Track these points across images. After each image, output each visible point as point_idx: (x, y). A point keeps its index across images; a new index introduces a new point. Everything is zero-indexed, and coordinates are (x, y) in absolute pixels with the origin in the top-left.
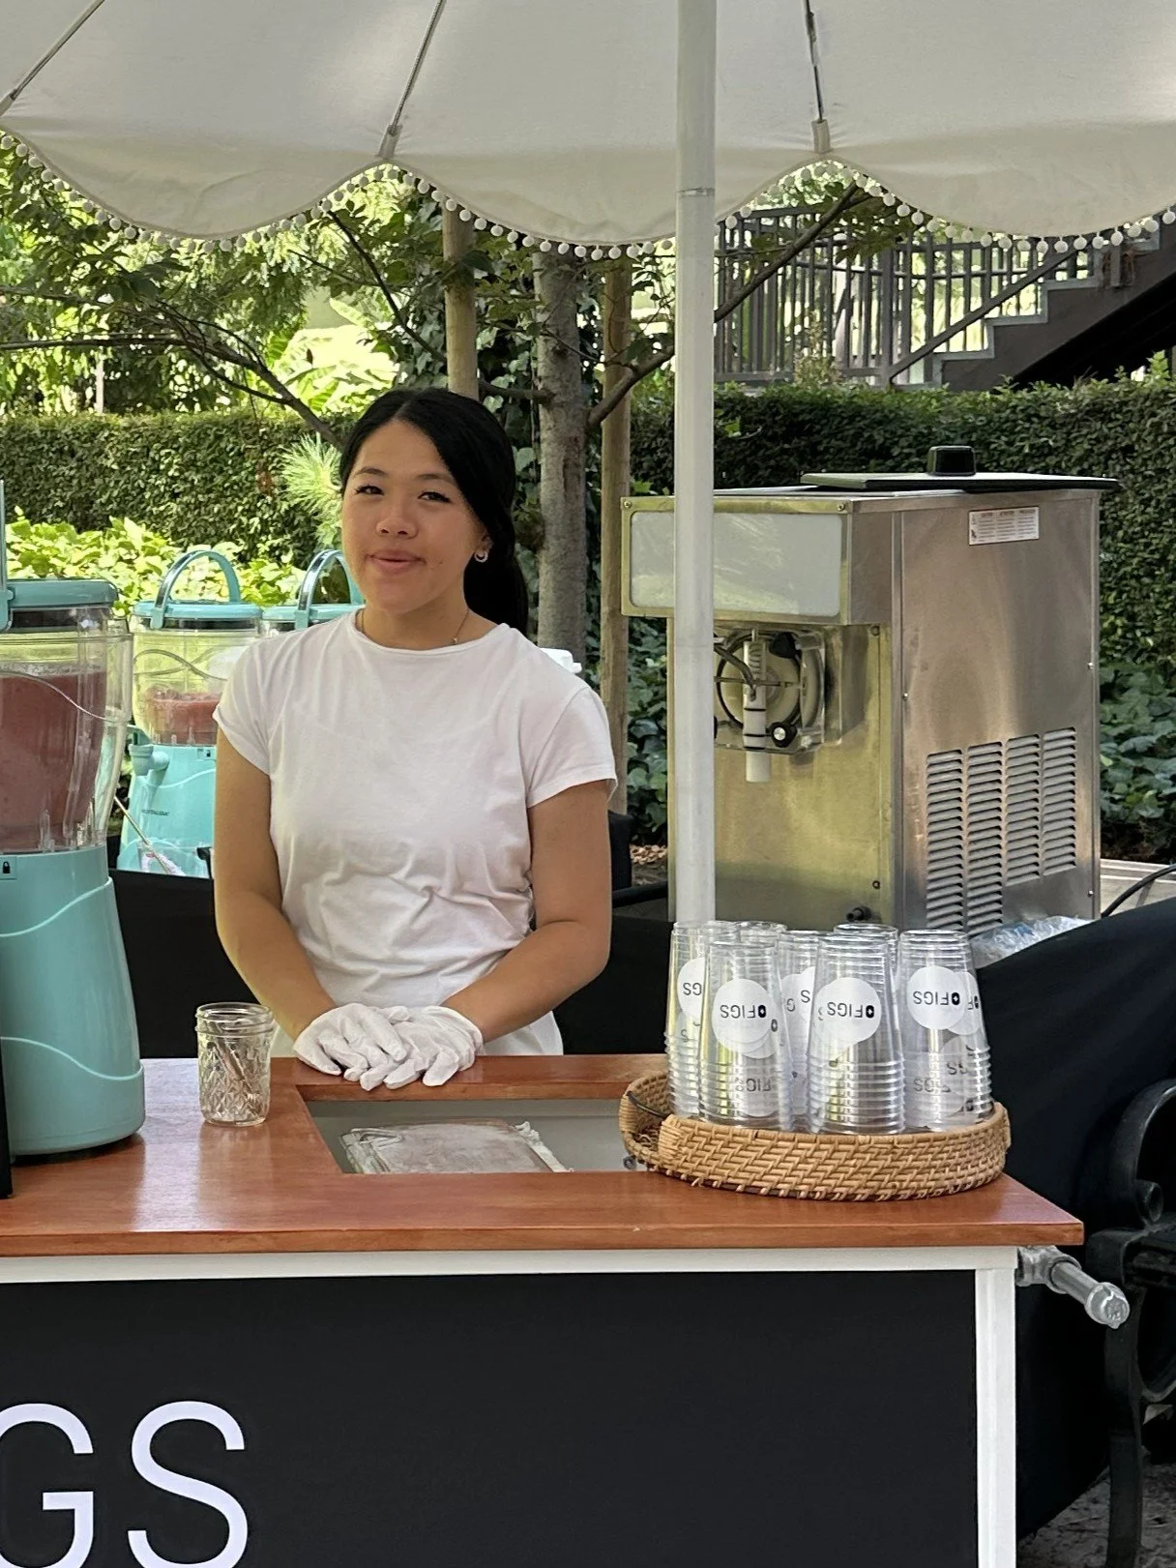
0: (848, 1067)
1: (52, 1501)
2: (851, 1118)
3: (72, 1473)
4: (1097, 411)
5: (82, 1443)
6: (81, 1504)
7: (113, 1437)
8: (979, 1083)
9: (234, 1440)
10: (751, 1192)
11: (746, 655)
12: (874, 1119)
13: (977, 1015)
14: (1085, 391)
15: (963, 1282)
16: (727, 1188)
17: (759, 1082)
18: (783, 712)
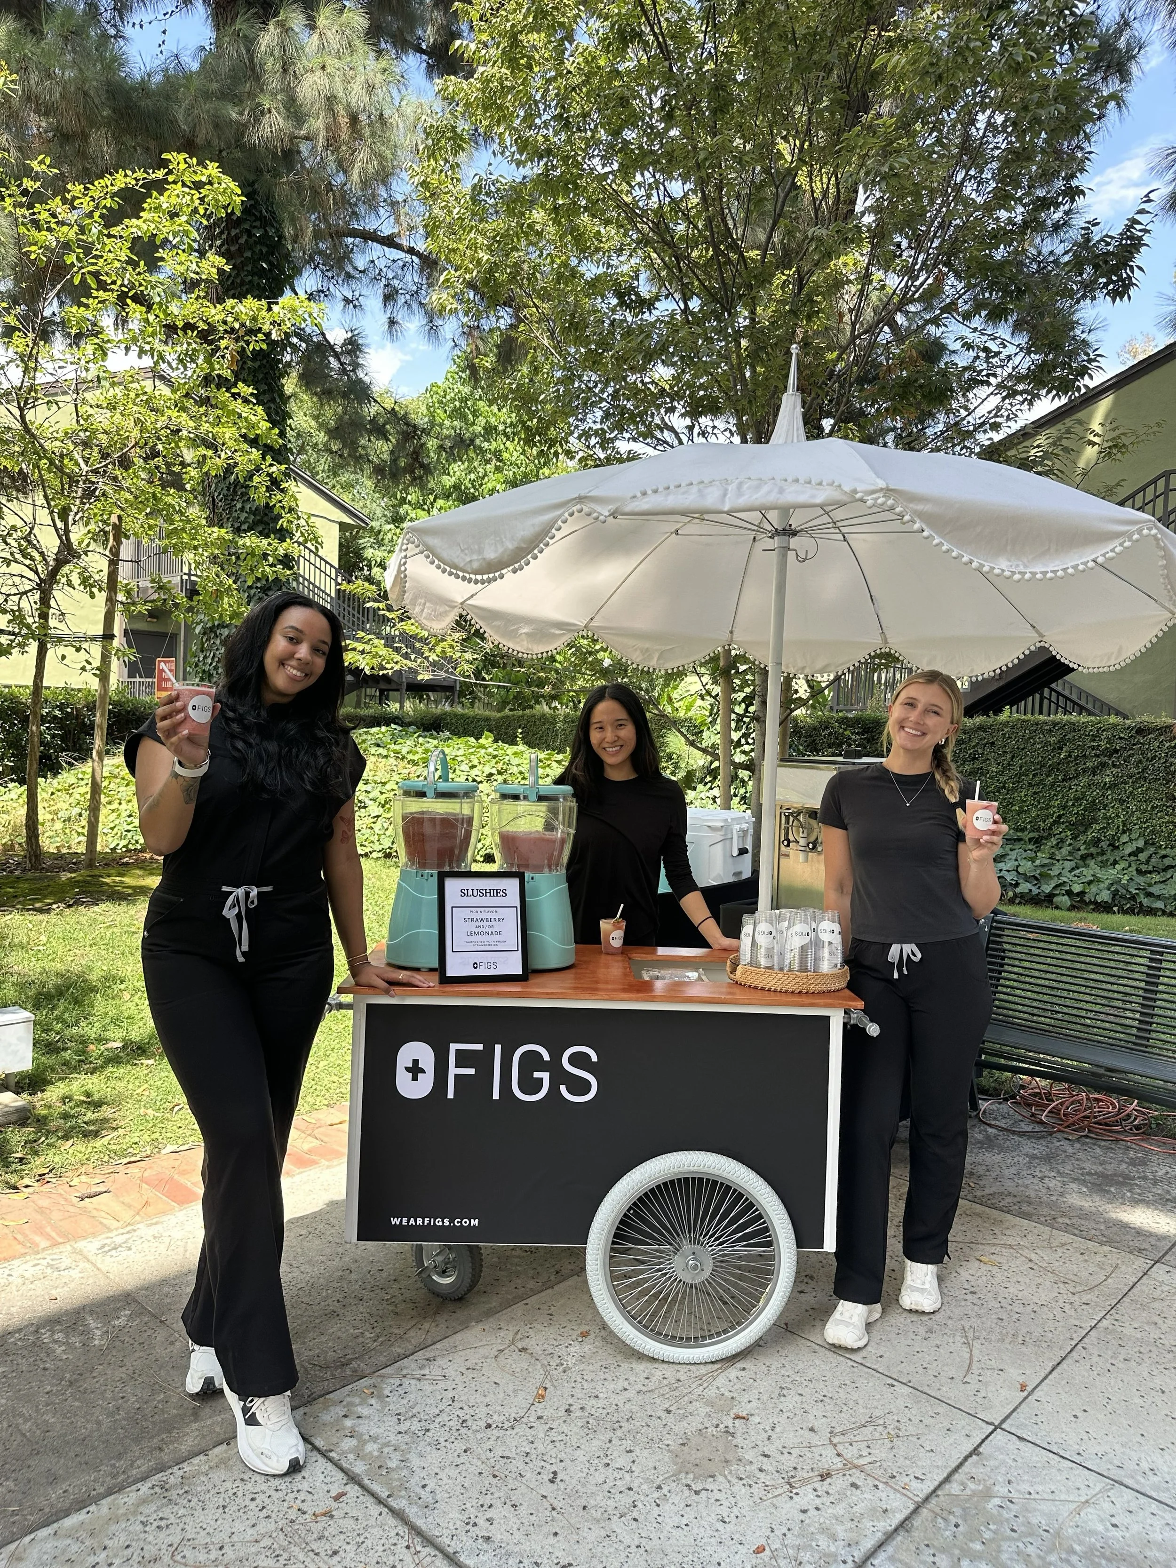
0: (797, 952)
1: (537, 1075)
2: (796, 967)
3: (543, 1066)
4: (981, 728)
5: (546, 1057)
6: (546, 1076)
7: (556, 1057)
8: (839, 959)
9: (594, 1058)
10: (763, 989)
11: (801, 818)
12: (803, 969)
13: (839, 938)
14: (979, 720)
15: (827, 1019)
16: (756, 988)
17: (769, 956)
18: (812, 839)
